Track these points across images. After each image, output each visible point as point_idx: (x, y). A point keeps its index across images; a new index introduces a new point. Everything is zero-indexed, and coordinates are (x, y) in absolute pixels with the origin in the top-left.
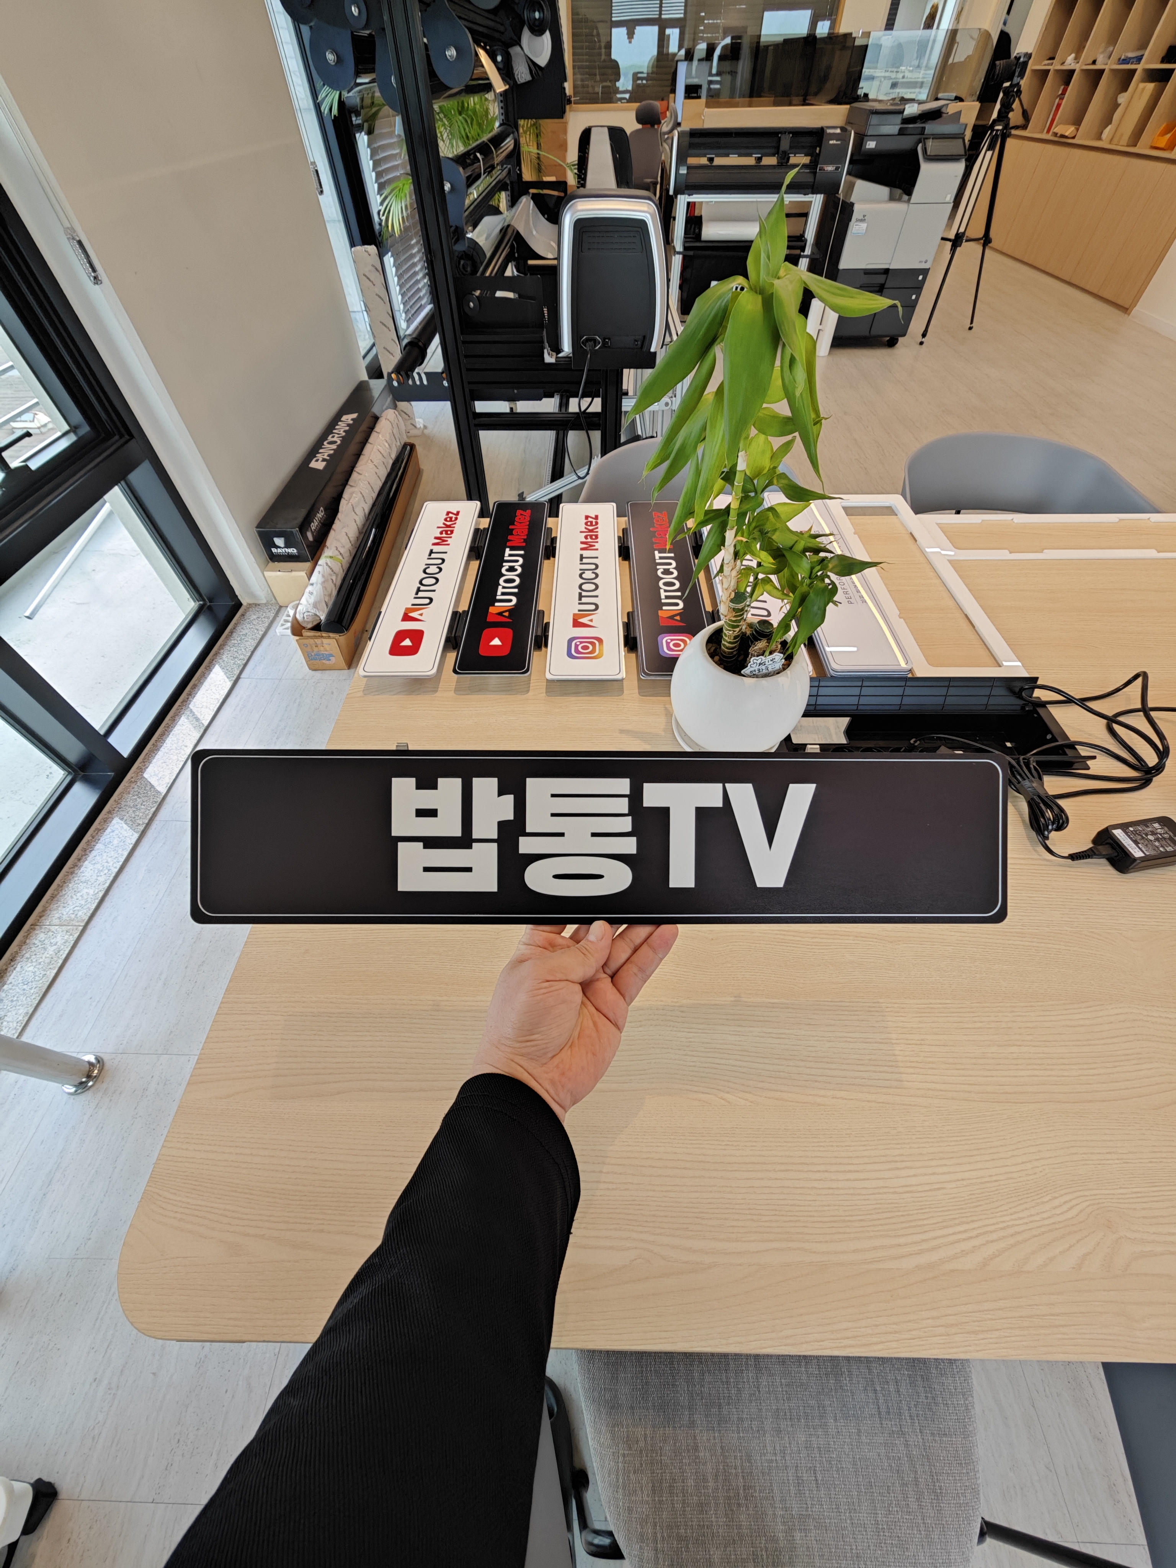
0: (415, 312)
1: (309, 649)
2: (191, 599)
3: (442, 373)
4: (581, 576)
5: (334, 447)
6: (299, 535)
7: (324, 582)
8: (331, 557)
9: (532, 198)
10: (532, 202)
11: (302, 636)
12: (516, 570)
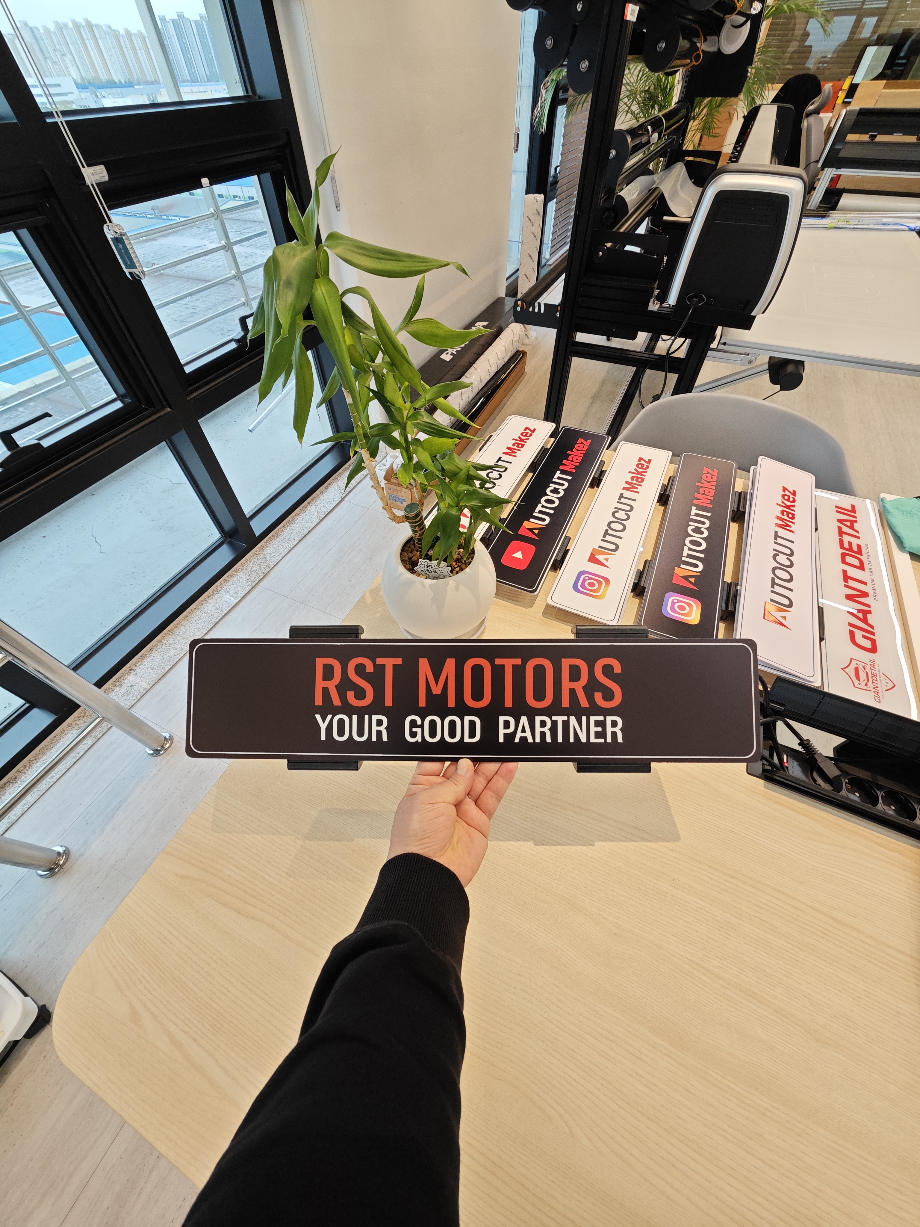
0: (559, 248)
3: (558, 305)
4: (613, 514)
5: (463, 345)
9: (685, 165)
10: (684, 168)
11: (390, 481)
12: (559, 493)
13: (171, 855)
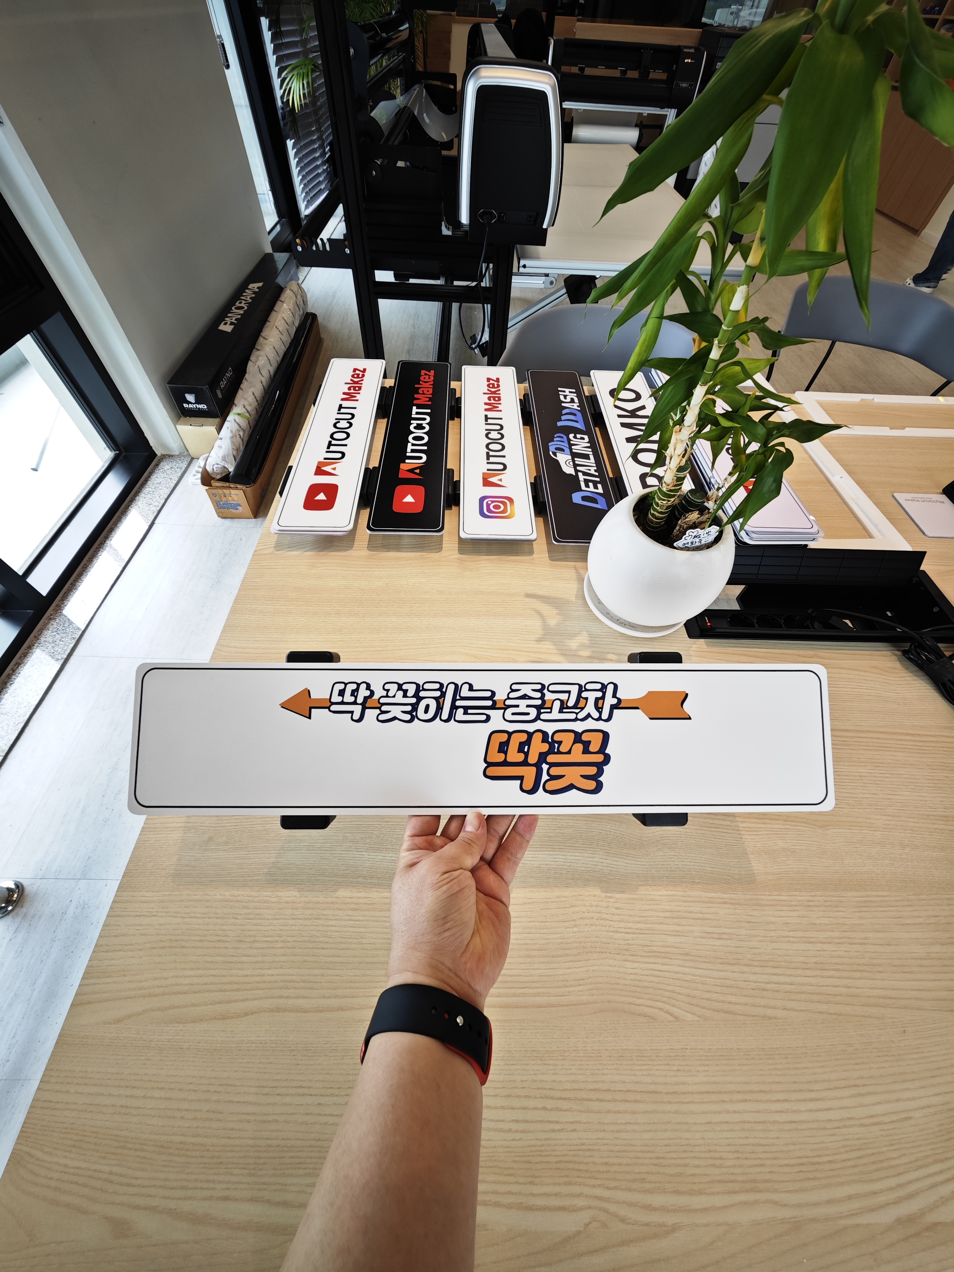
0: (317, 194)
1: (217, 498)
2: (107, 449)
3: (344, 240)
4: (487, 436)
5: (241, 312)
6: (208, 393)
7: (232, 437)
8: (239, 414)
10: (425, 91)
11: (211, 486)
12: (425, 428)
13: (89, 1003)
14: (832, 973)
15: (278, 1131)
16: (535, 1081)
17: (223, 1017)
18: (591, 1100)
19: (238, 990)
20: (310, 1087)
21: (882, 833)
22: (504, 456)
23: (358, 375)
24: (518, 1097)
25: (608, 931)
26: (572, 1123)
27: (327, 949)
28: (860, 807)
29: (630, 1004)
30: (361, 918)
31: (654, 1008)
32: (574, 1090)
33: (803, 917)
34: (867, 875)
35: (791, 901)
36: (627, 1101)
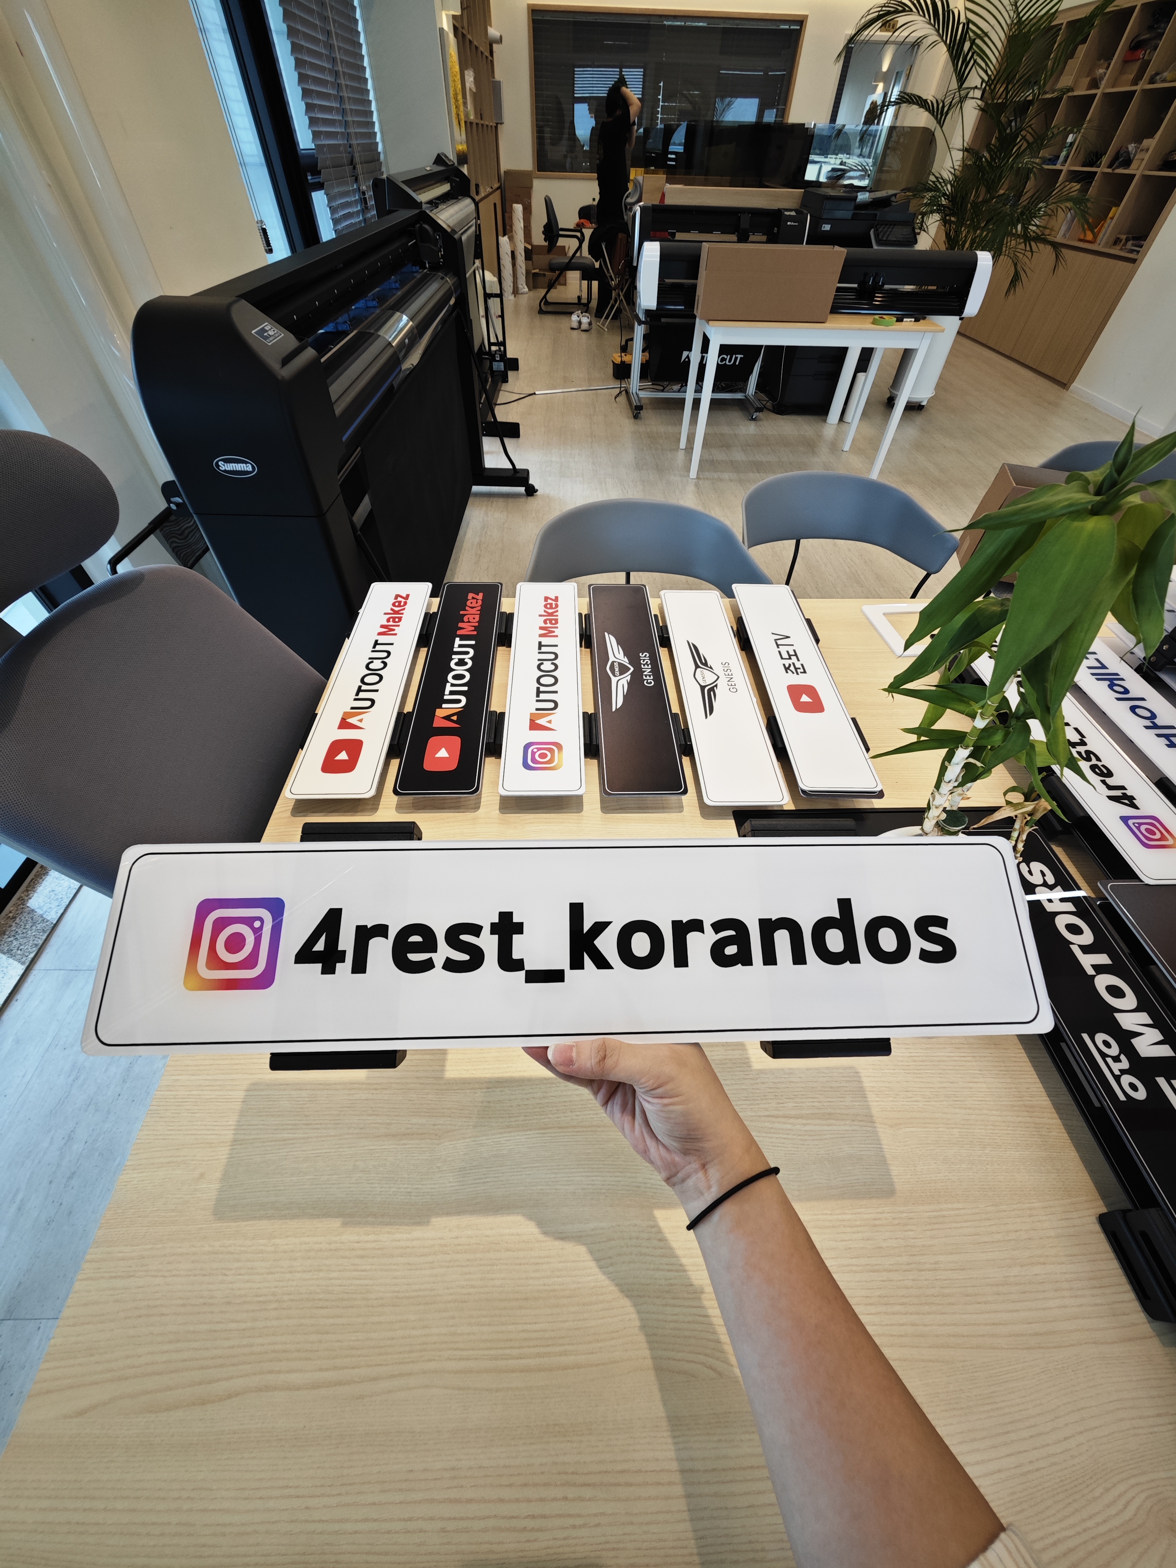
4: (539, 668)
12: (466, 663)
13: (48, 1392)
14: (897, 1308)
15: (258, 1544)
16: (556, 1463)
17: (203, 1403)
18: (619, 1485)
19: (222, 1366)
20: (297, 1487)
21: (960, 1130)
22: (556, 692)
23: (400, 602)
24: (535, 1485)
25: (648, 1269)
26: (595, 1515)
27: (326, 1307)
28: (936, 1099)
29: (669, 1359)
30: (368, 1267)
31: (695, 1362)
32: (600, 1472)
33: (868, 1239)
34: (943, 1184)
35: (855, 1221)
36: (659, 1484)
